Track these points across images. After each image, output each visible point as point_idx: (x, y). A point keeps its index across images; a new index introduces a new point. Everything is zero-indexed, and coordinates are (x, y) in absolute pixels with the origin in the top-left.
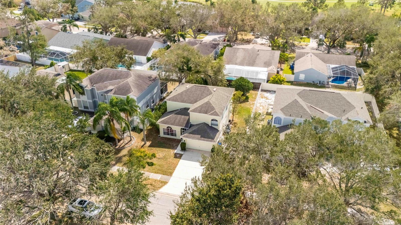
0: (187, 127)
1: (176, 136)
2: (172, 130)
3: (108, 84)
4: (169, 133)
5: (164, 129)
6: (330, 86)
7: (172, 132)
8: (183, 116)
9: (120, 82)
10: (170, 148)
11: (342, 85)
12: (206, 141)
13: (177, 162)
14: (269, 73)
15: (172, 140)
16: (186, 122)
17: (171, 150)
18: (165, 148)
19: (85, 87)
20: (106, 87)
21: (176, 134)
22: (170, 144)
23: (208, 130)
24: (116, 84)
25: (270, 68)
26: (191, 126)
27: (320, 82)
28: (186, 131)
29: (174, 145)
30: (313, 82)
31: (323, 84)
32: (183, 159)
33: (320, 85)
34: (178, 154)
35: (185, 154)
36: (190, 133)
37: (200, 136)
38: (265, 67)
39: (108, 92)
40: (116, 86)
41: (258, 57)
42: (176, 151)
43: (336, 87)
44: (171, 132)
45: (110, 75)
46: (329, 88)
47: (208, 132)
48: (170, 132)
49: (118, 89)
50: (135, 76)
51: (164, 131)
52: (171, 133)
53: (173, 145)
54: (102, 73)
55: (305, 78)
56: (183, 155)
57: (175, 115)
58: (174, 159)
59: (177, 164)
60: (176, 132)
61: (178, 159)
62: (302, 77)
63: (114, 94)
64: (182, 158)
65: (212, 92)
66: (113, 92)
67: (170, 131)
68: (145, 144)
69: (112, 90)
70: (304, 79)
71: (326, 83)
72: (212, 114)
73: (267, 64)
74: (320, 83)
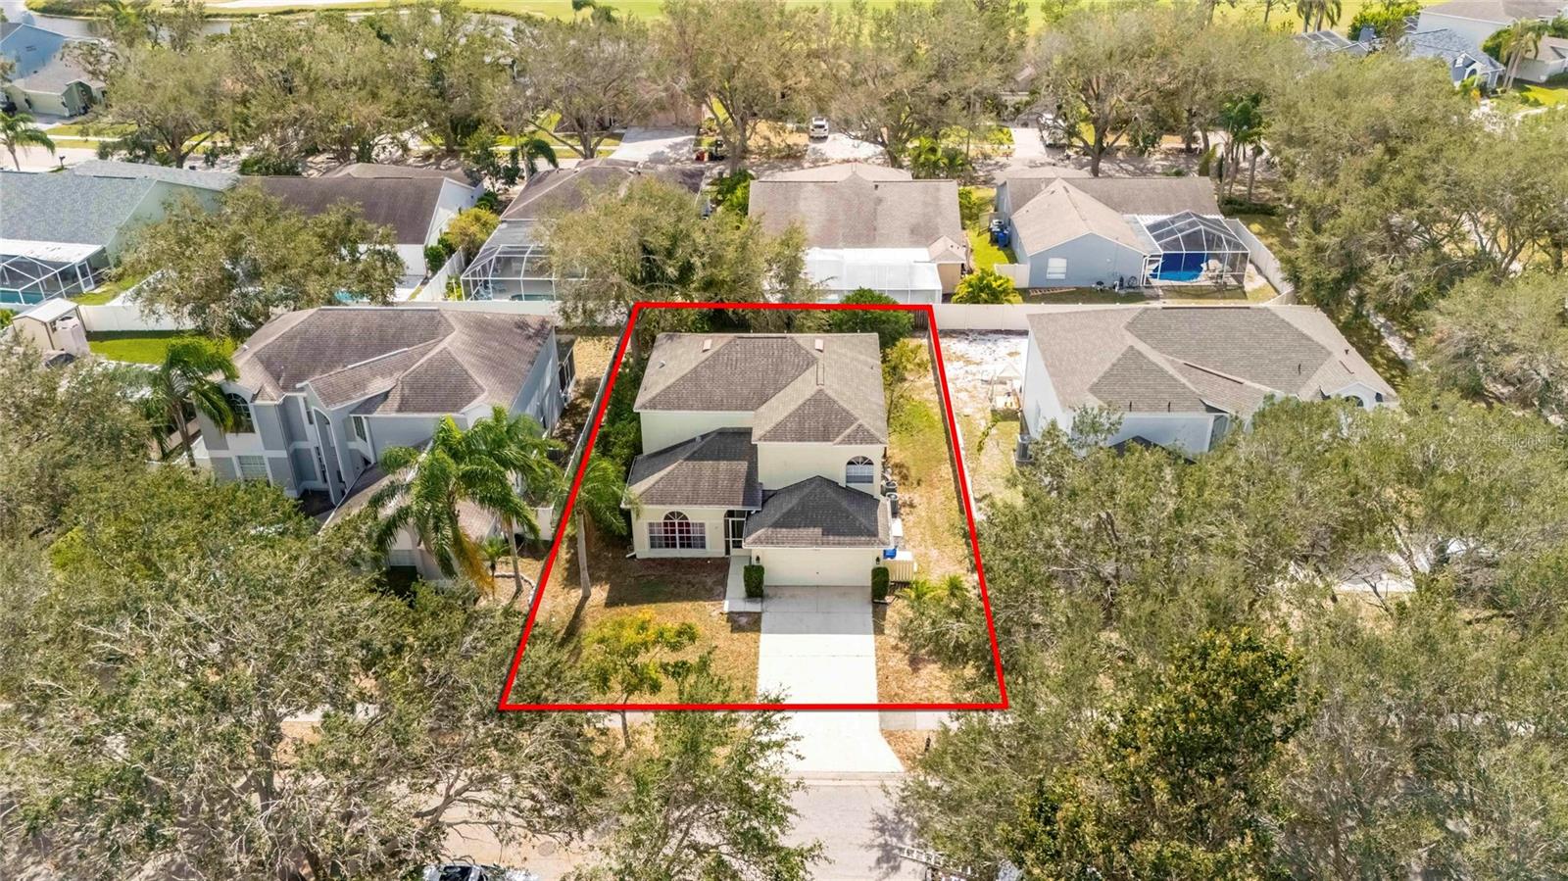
0: (754, 504)
1: (703, 546)
2: (688, 525)
3: (365, 372)
4: (674, 538)
5: (651, 525)
6: (1161, 292)
7: (688, 532)
8: (723, 465)
9: (410, 360)
10: (701, 599)
11: (1195, 282)
12: (851, 544)
13: (752, 645)
14: (939, 266)
15: (690, 567)
16: (741, 484)
17: (708, 606)
18: (676, 600)
19: (255, 397)
20: (359, 385)
21: (703, 538)
22: (689, 583)
23: (845, 504)
24: (397, 369)
25: (940, 246)
26: (768, 496)
27: (1122, 280)
28: (751, 519)
29: (709, 582)
30: (1100, 283)
31: (1130, 287)
32: (771, 632)
33: (1123, 292)
34: (740, 614)
35: (770, 612)
36: (776, 525)
37: (818, 531)
38: (916, 244)
39: (370, 405)
40: (399, 375)
41: (879, 208)
42: (726, 606)
43: (1180, 293)
44: (681, 532)
45: (354, 331)
46: (1157, 297)
47: (847, 511)
48: (677, 535)
49: (411, 388)
50: (467, 326)
51: (651, 532)
52: (681, 538)
53: (704, 584)
54: (314, 331)
55: (1067, 274)
56: (764, 617)
57: (690, 463)
58: (736, 635)
59: (756, 654)
60: (702, 532)
61: (752, 635)
62: (1057, 268)
63: (400, 410)
64: (763, 625)
65: (817, 354)
66: (394, 401)
67: (677, 532)
68: (585, 598)
69: (386, 395)
70: (1063, 277)
71: (1141, 283)
72: (850, 440)
73: (922, 234)
74: (1121, 285)
